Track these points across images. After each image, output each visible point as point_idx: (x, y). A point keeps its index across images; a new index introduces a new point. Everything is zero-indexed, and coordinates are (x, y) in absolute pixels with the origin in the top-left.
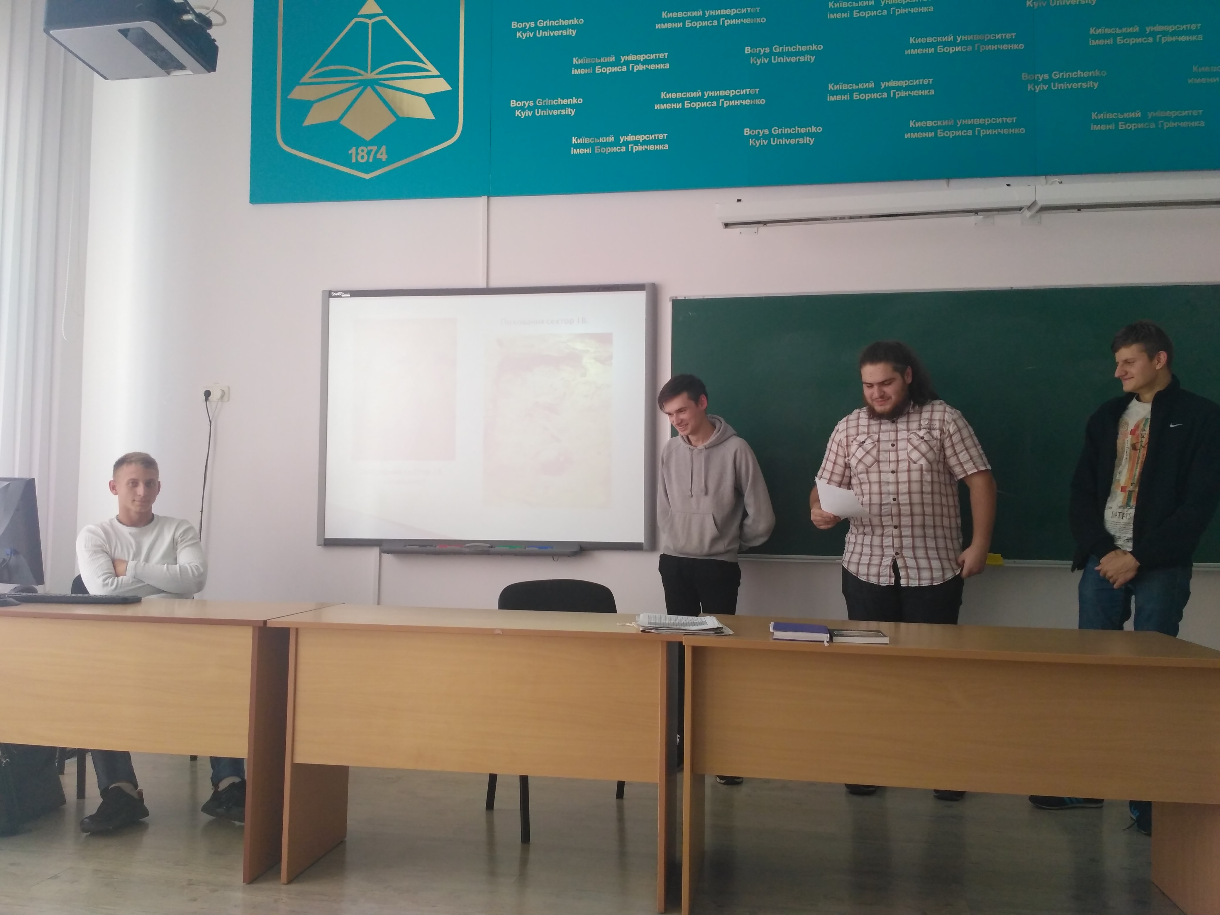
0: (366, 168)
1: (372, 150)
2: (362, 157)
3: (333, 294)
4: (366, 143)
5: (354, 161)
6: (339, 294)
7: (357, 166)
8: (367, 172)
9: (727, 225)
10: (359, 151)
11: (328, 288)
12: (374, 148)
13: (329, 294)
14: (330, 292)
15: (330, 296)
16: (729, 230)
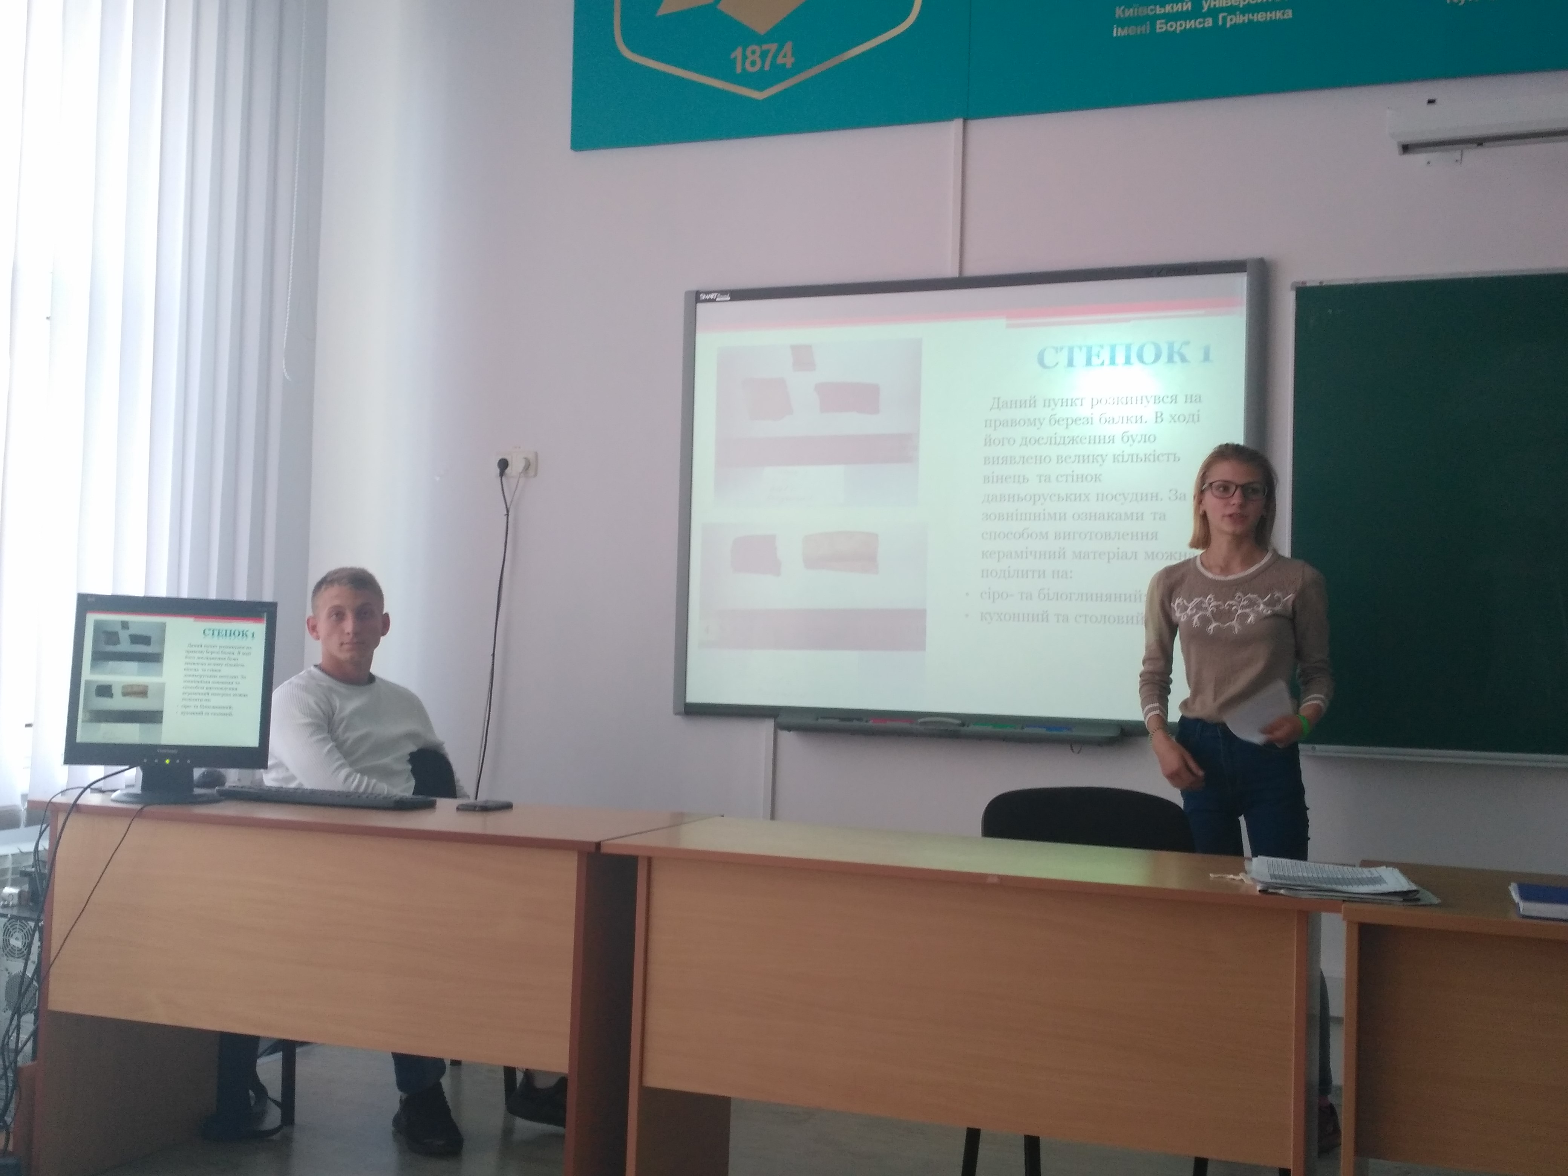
0: (759, 81)
1: (768, 51)
2: (753, 63)
3: (703, 297)
4: (760, 40)
5: (739, 70)
6: (712, 296)
7: (745, 80)
8: (761, 89)
9: (1406, 148)
10: (748, 52)
11: (694, 287)
12: (773, 47)
13: (697, 297)
14: (698, 293)
15: (698, 300)
16: (1410, 158)
